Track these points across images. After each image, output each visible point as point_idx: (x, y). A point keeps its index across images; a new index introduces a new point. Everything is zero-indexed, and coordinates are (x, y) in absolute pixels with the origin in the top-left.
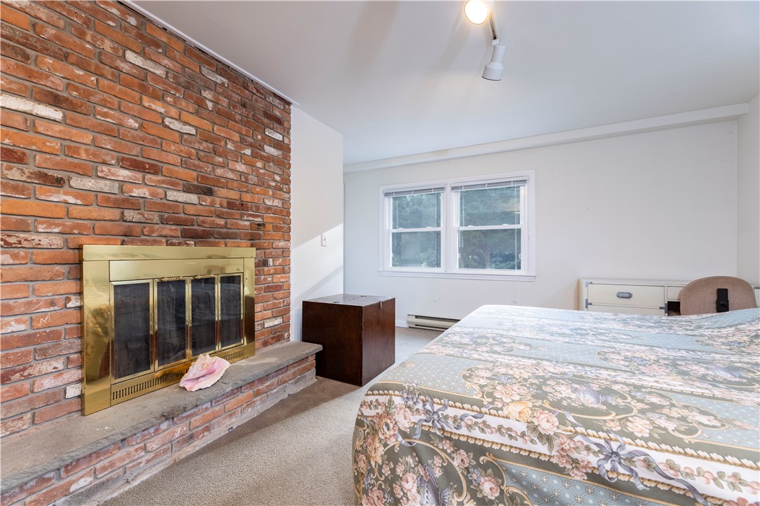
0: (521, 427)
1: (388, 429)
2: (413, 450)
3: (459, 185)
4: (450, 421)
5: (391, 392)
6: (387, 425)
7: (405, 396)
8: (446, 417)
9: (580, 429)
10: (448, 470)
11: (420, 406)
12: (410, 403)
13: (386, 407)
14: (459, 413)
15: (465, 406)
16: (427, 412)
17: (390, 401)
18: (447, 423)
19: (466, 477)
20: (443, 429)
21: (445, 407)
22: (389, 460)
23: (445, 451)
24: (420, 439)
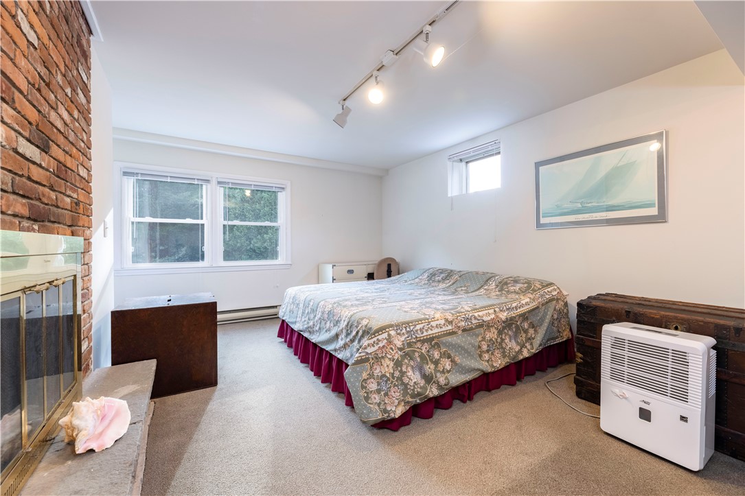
0: (443, 322)
1: (393, 351)
2: (406, 355)
3: (227, 181)
4: (419, 332)
5: (387, 330)
6: (391, 349)
7: (395, 328)
8: (417, 331)
9: (458, 314)
10: (422, 356)
11: (404, 331)
12: (399, 331)
13: (387, 339)
14: (421, 326)
15: (423, 322)
16: (408, 332)
17: (389, 335)
18: (418, 333)
19: (428, 355)
20: (416, 337)
21: (415, 326)
22: (397, 367)
23: (418, 348)
24: (408, 348)
